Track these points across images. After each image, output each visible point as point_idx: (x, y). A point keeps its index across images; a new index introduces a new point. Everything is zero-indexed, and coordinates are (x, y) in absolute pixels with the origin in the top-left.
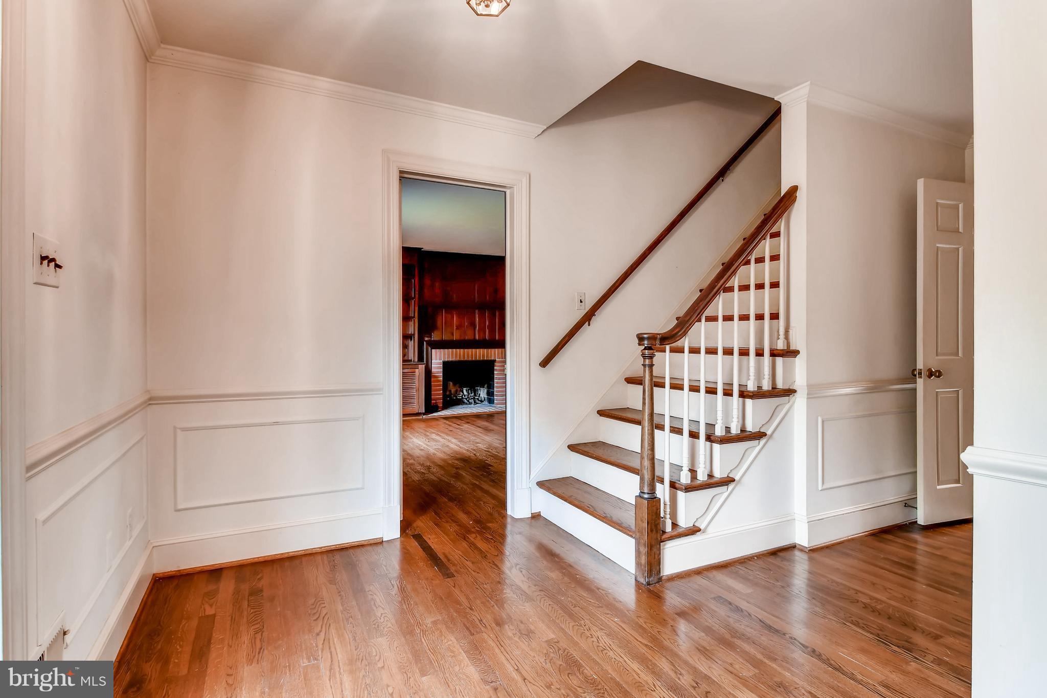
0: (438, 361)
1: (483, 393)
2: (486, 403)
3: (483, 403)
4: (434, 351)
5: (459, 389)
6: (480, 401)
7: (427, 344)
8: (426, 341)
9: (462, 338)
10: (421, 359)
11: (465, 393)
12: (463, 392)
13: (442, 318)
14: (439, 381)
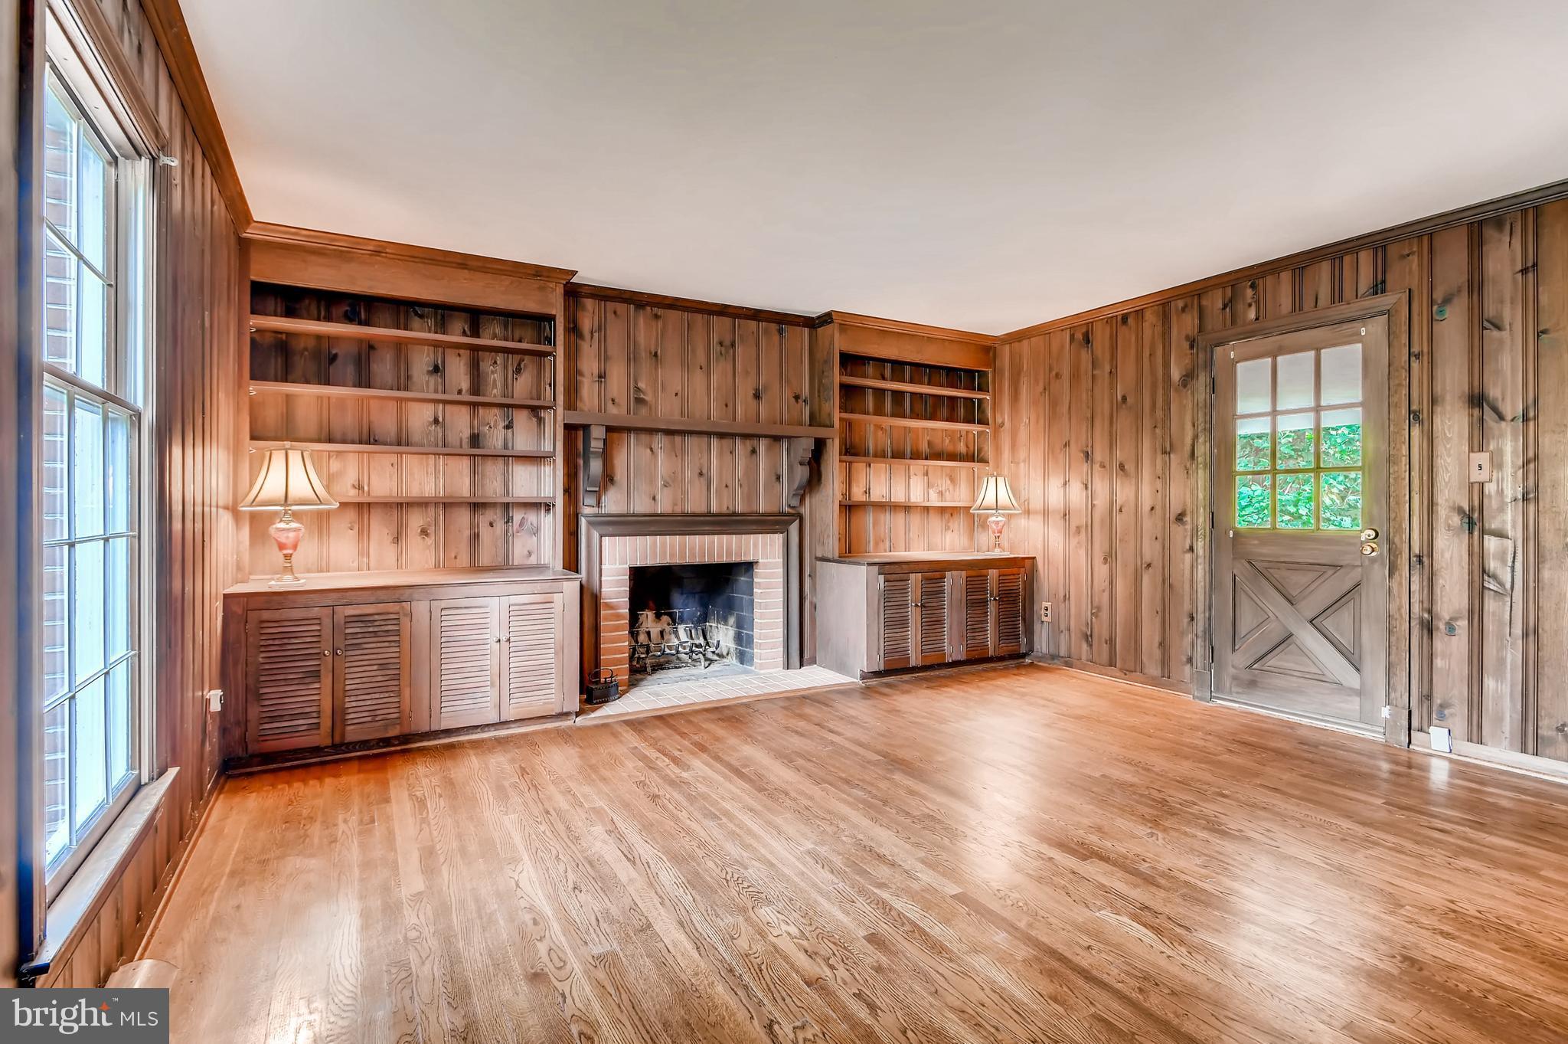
0: (617, 566)
1: (723, 635)
2: (732, 660)
3: (725, 660)
4: (606, 540)
5: (668, 629)
6: (718, 655)
7: (590, 523)
8: (586, 516)
9: (678, 510)
10: (572, 563)
11: (683, 637)
12: (677, 637)
13: (629, 455)
14: (619, 617)
